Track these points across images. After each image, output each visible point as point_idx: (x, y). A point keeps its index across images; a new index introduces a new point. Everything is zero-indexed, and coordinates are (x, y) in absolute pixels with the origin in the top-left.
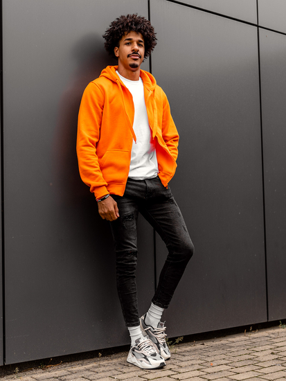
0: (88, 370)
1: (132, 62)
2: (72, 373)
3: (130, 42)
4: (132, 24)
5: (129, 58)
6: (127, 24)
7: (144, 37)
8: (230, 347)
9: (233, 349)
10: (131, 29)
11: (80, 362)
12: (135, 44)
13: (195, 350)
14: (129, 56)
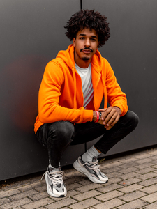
0: (33, 188)
1: (84, 56)
2: (21, 192)
3: (84, 38)
4: (86, 22)
5: (82, 53)
6: (82, 22)
7: (97, 33)
8: (139, 164)
9: (141, 167)
10: (84, 26)
11: (29, 180)
12: (88, 40)
13: (113, 167)
14: (81, 50)
